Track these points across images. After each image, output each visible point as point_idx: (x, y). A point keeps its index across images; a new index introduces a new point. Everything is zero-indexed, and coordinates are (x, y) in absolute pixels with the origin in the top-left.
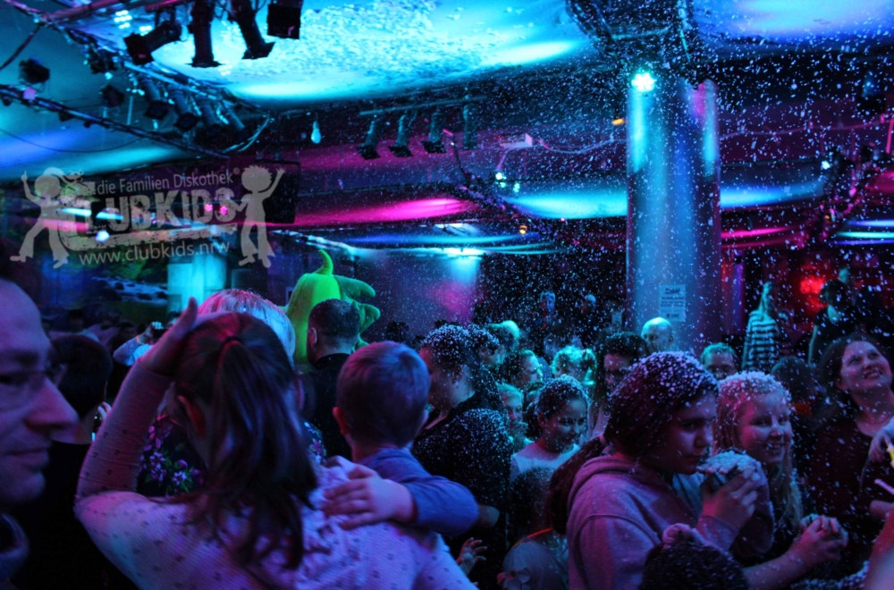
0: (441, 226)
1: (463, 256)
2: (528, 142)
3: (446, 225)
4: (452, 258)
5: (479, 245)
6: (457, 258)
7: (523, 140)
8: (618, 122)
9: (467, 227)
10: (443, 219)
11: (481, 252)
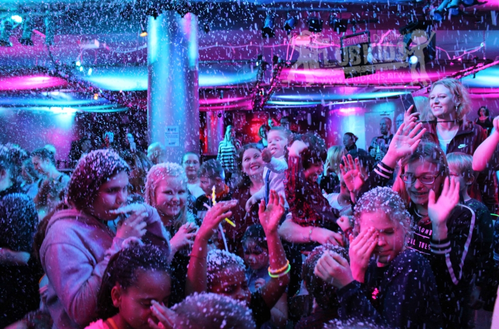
0: (45, 94)
1: (63, 113)
2: (96, 44)
3: (49, 93)
4: (57, 114)
5: (73, 106)
6: (60, 113)
7: (94, 43)
8: (144, 34)
9: (63, 95)
10: (46, 89)
11: (75, 110)
